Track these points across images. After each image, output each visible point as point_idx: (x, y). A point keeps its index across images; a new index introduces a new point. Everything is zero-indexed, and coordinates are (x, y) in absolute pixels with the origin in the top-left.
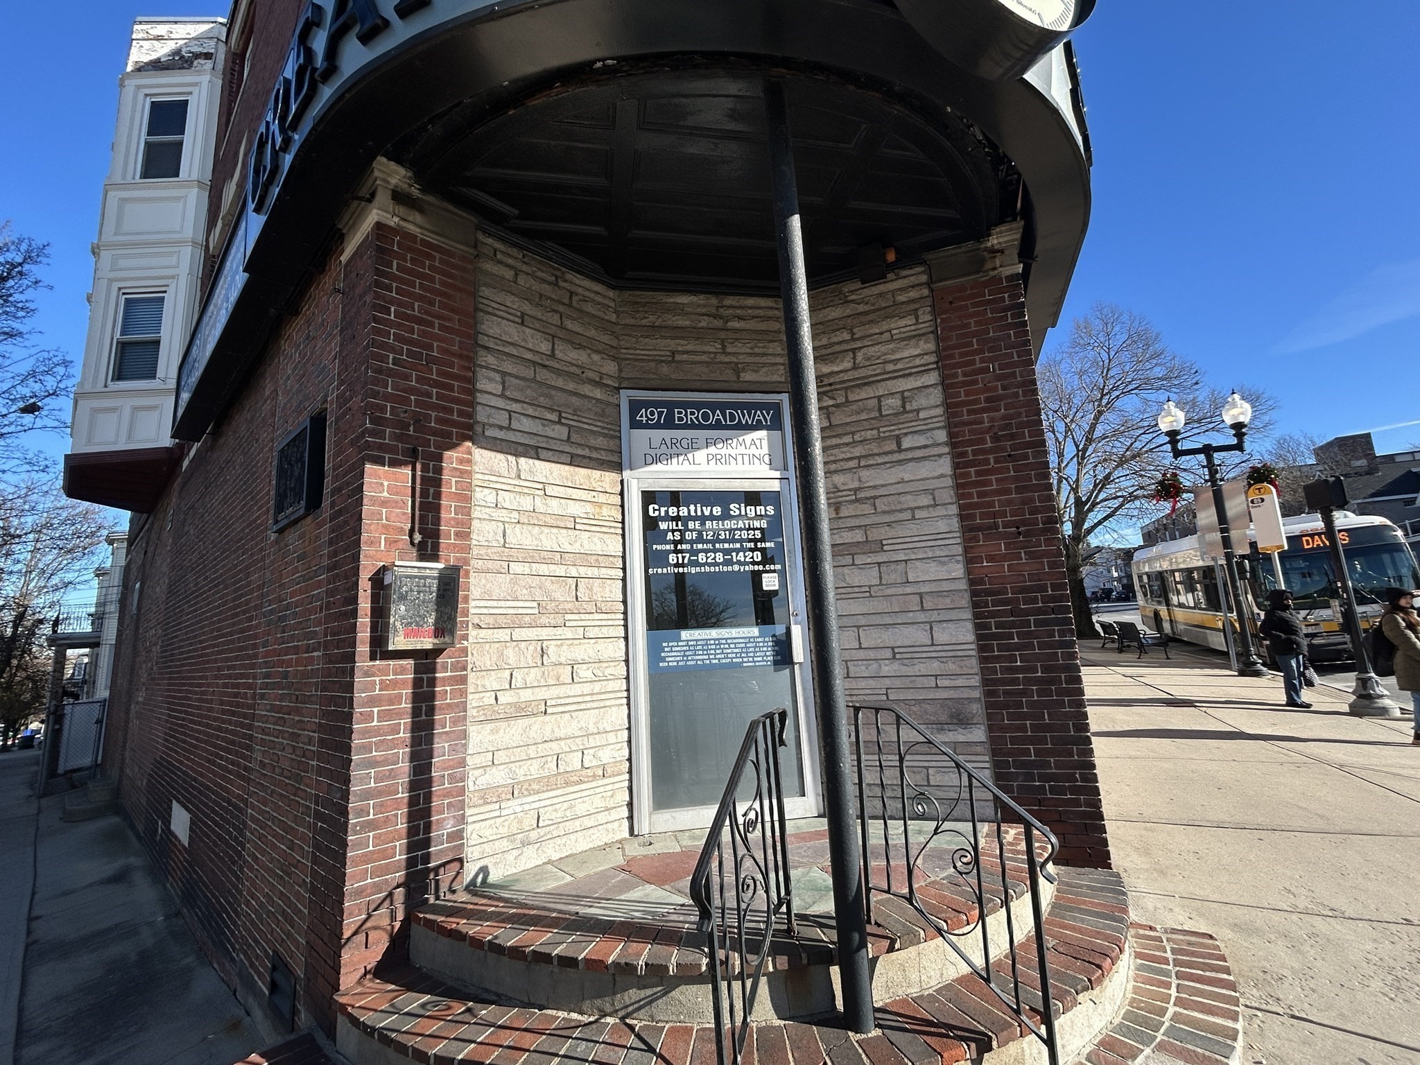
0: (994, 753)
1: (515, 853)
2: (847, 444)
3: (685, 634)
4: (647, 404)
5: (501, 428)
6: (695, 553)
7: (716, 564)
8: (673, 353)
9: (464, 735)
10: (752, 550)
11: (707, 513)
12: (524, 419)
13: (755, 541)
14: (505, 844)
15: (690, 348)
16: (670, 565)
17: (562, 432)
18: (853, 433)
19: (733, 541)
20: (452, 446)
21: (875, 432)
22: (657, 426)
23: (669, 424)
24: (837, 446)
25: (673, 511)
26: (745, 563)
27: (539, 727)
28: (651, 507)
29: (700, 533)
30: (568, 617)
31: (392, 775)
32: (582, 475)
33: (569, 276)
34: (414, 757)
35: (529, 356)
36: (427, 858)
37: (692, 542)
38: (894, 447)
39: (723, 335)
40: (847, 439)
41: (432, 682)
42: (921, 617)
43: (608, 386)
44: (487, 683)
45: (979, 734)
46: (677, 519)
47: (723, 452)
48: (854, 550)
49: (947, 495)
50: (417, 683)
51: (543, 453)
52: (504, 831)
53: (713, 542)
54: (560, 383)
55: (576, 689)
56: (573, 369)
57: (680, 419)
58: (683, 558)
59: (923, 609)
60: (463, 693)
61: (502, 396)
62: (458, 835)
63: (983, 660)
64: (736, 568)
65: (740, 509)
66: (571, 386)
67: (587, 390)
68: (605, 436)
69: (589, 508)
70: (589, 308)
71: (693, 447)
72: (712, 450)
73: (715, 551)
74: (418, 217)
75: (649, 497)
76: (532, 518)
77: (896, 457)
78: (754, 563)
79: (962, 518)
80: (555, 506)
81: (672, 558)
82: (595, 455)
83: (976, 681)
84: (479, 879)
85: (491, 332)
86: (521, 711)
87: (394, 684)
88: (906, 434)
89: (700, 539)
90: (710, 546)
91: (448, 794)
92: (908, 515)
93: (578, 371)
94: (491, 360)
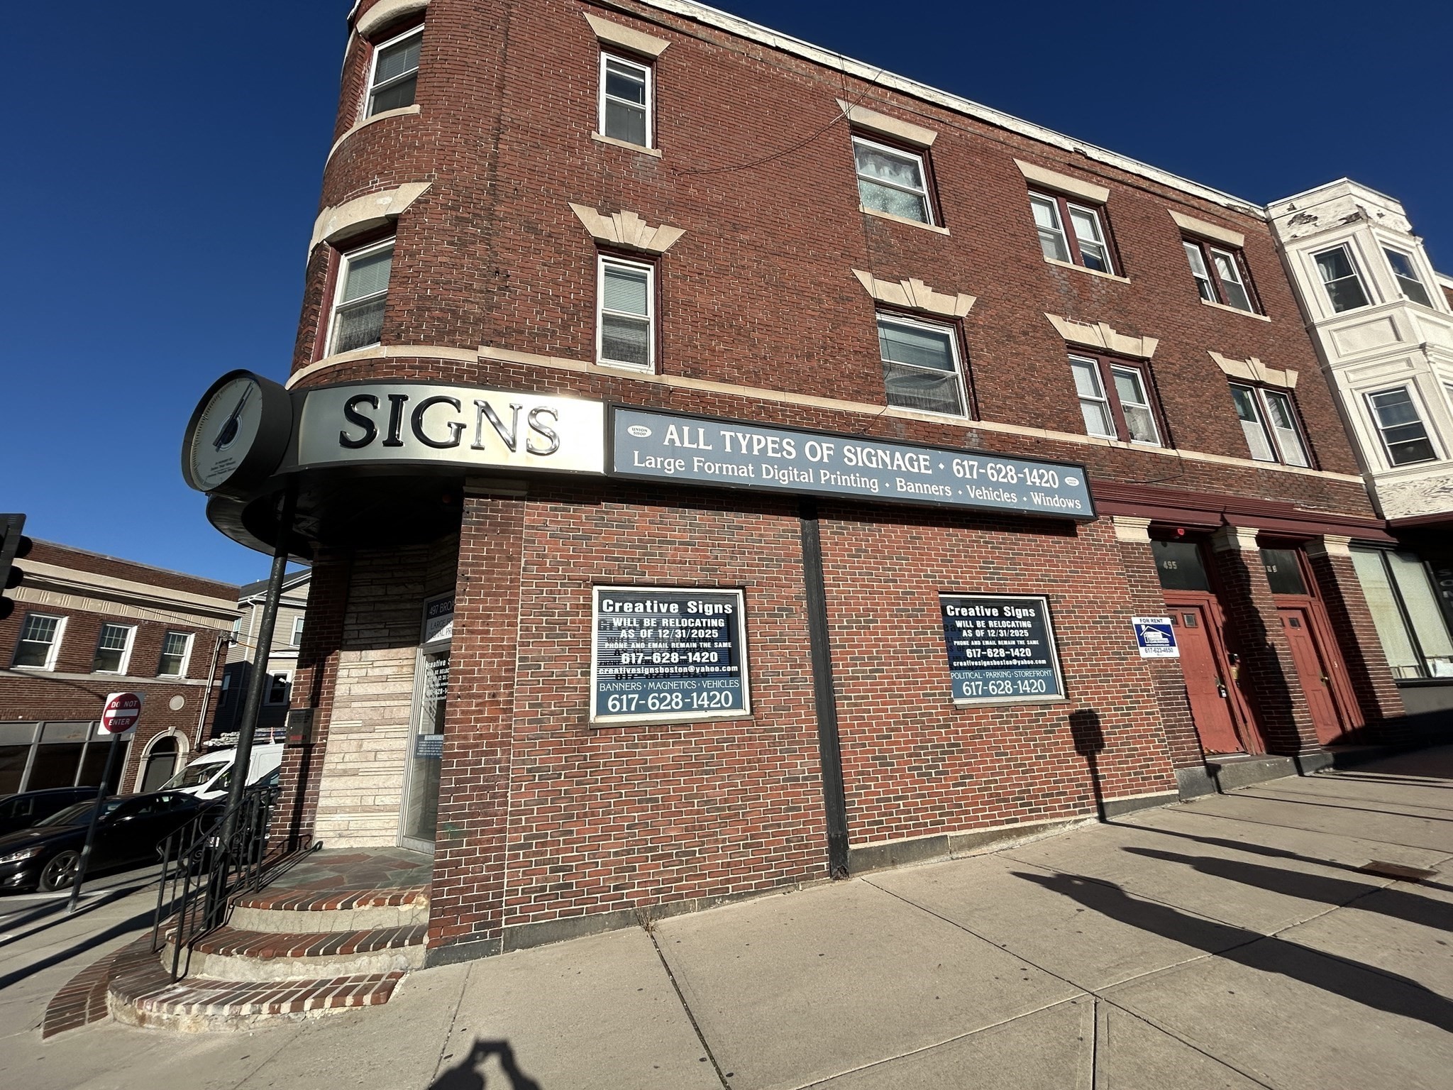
1: (336, 839)
5: (354, 639)
6: (434, 689)
7: (440, 695)
11: (441, 665)
12: (365, 632)
14: (331, 834)
17: (386, 632)
20: (330, 654)
22: (435, 616)
23: (439, 613)
27: (351, 782)
30: (376, 727)
32: (393, 652)
34: (298, 788)
35: (372, 599)
36: (298, 832)
41: (310, 758)
43: (416, 599)
50: (303, 758)
51: (374, 646)
52: (331, 828)
53: (440, 682)
54: (387, 608)
55: (377, 764)
56: (396, 598)
57: (442, 609)
60: (322, 763)
61: (356, 624)
62: (311, 825)
66: (393, 607)
67: (402, 606)
68: (409, 628)
69: (395, 669)
70: (410, 560)
71: (444, 625)
72: (449, 625)
73: (440, 687)
76: (364, 680)
80: (377, 672)
82: (403, 640)
84: (318, 847)
86: (345, 773)
90: (439, 685)
91: (309, 806)
93: (399, 598)
94: (353, 608)
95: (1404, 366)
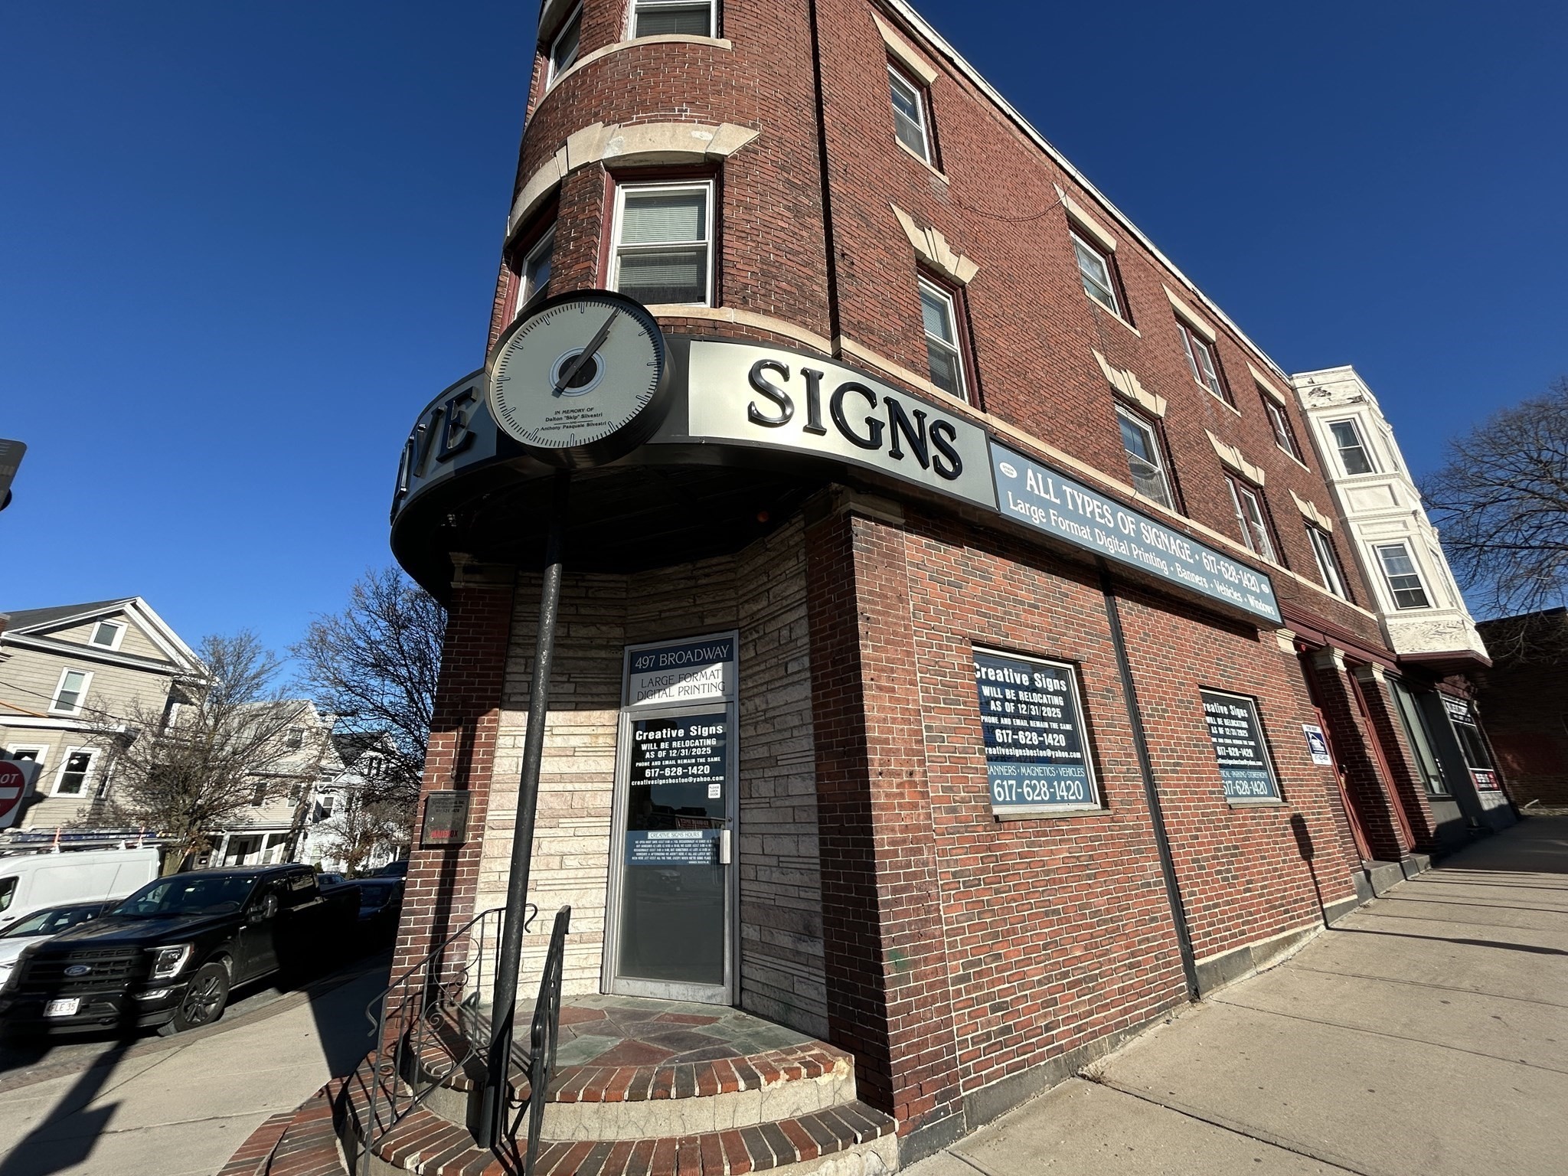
0: (828, 969)
2: (763, 671)
3: (651, 835)
4: (642, 654)
5: (522, 694)
6: (662, 768)
7: (677, 777)
8: (660, 612)
9: (473, 900)
10: (703, 764)
11: (674, 735)
13: (706, 756)
15: (671, 606)
16: (646, 778)
17: (571, 688)
18: (766, 661)
19: (690, 757)
20: (485, 713)
21: (776, 660)
22: (649, 670)
23: (657, 667)
24: (758, 673)
25: (652, 735)
26: (698, 776)
28: (638, 733)
29: (668, 751)
30: (561, 820)
31: (424, 921)
32: (583, 716)
33: (589, 577)
34: (437, 911)
36: (439, 979)
37: (662, 759)
38: (782, 672)
39: (694, 591)
40: (763, 667)
41: (455, 864)
42: (792, 829)
43: (614, 646)
44: (493, 866)
45: (818, 949)
46: (654, 741)
47: (690, 684)
48: (763, 764)
49: (808, 716)
50: (445, 865)
53: (676, 759)
54: (571, 654)
55: (563, 874)
56: (583, 642)
57: (663, 662)
58: (655, 772)
59: (794, 822)
60: (477, 873)
62: (460, 967)
63: (824, 875)
64: (690, 779)
65: (697, 730)
66: (580, 654)
67: (593, 654)
68: (605, 684)
69: (587, 739)
70: (602, 594)
71: (670, 683)
72: (683, 684)
73: (677, 766)
74: (478, 577)
75: (636, 725)
77: (785, 681)
78: (704, 775)
79: (817, 737)
80: (559, 741)
81: (648, 773)
82: (596, 699)
83: (818, 896)
84: (473, 1000)
85: (521, 633)
87: (432, 864)
88: (790, 661)
89: (667, 757)
90: (674, 762)
91: (457, 938)
92: (787, 734)
93: (587, 642)
94: (519, 651)
95: (1401, 526)
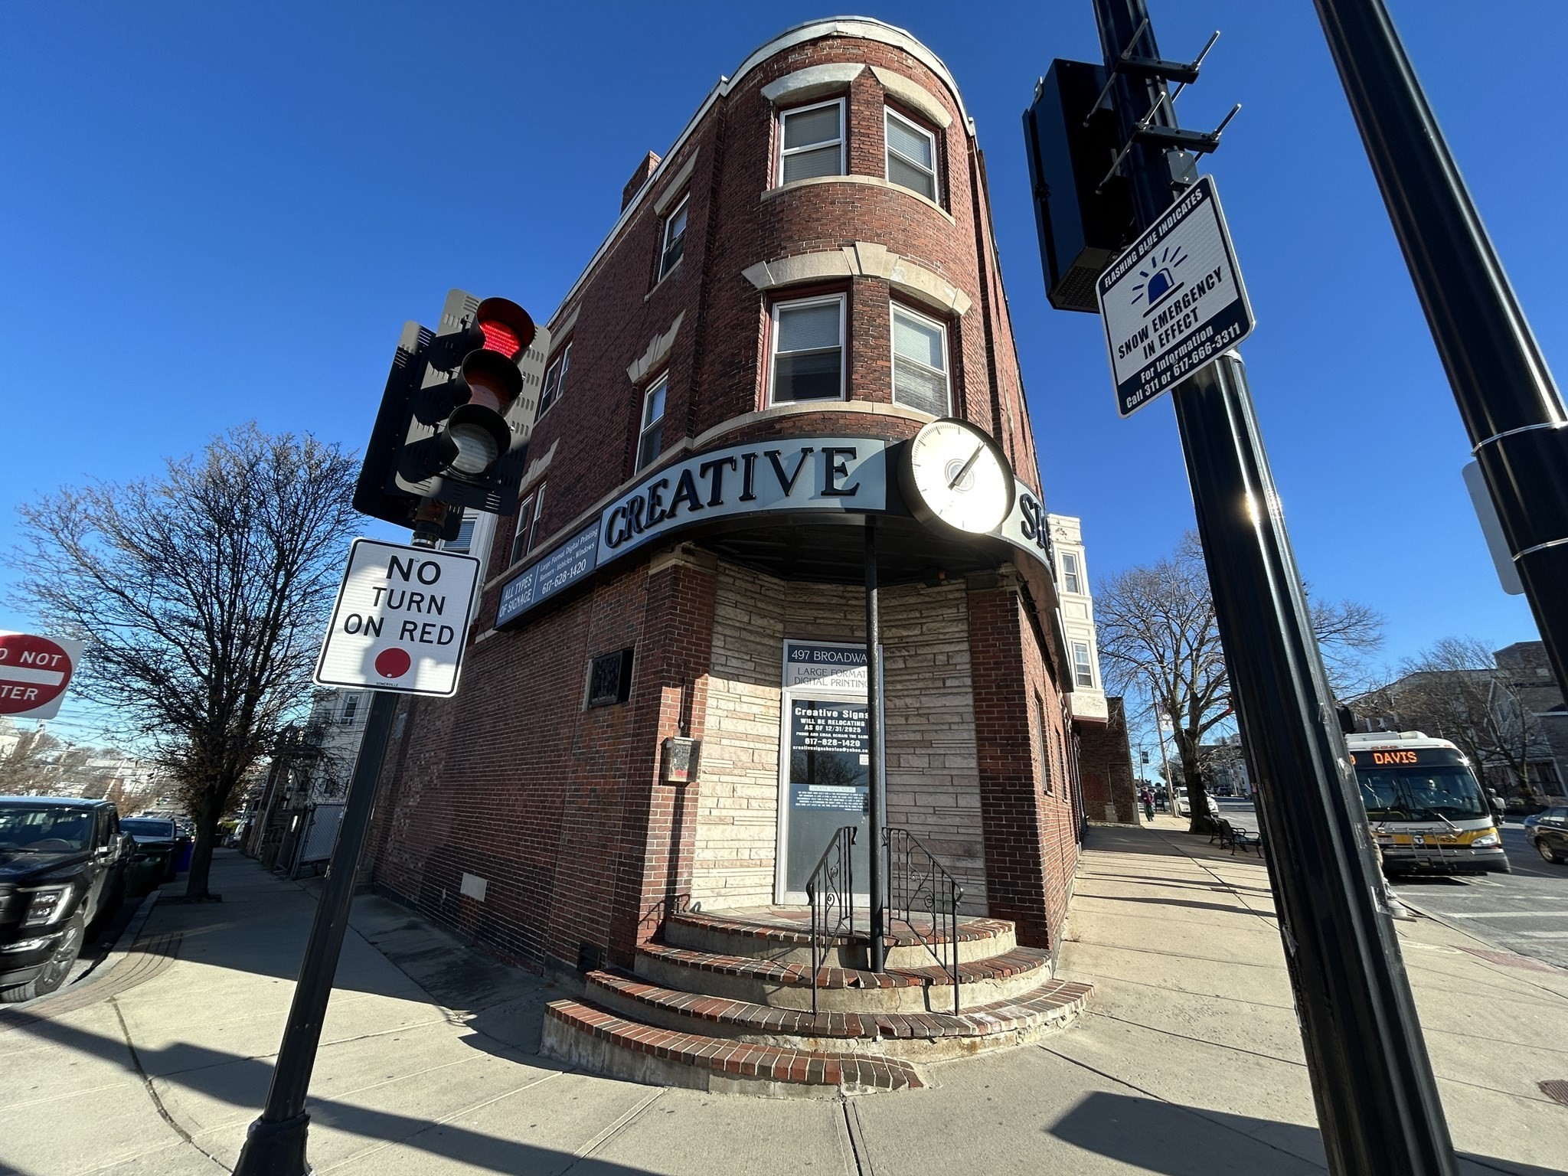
0: (988, 875)
1: (714, 899)
2: (915, 680)
3: (812, 787)
4: (798, 648)
5: (722, 665)
6: (820, 738)
7: (832, 746)
8: (816, 618)
9: (695, 830)
10: (855, 740)
11: (829, 715)
12: (733, 660)
13: (857, 734)
14: (708, 893)
15: (825, 615)
16: (806, 745)
17: (751, 666)
18: (918, 674)
19: (844, 733)
20: (699, 676)
21: (931, 674)
22: (804, 661)
23: (811, 660)
24: (909, 680)
25: (809, 713)
26: (850, 747)
27: (730, 832)
28: (797, 709)
29: (824, 726)
30: (748, 771)
31: (663, 844)
32: (760, 690)
33: (760, 577)
34: (673, 837)
35: (738, 624)
36: (674, 891)
37: (819, 732)
38: (941, 685)
39: (845, 608)
40: (915, 677)
41: (683, 799)
42: (951, 789)
43: (777, 637)
44: (706, 802)
45: (980, 864)
46: (812, 717)
47: (842, 678)
48: (915, 745)
49: (970, 717)
50: (677, 799)
51: (741, 678)
52: (709, 885)
53: (832, 733)
54: (752, 638)
55: (750, 813)
56: (759, 630)
57: (817, 657)
58: (814, 741)
59: (952, 785)
60: (696, 807)
61: (724, 648)
62: (688, 882)
63: (985, 819)
64: (844, 749)
65: (849, 714)
66: (758, 639)
67: (766, 641)
68: (774, 667)
69: (763, 709)
70: (770, 593)
71: (823, 675)
72: (835, 677)
73: (832, 738)
74: (691, 559)
75: (795, 703)
76: (733, 715)
77: (942, 691)
78: (855, 748)
79: (978, 732)
80: (745, 708)
81: (807, 741)
82: (768, 678)
83: (980, 831)
84: (696, 908)
85: (721, 614)
86: (721, 821)
87: (667, 798)
88: (948, 678)
89: (824, 731)
90: (830, 735)
91: (685, 859)
92: (946, 727)
93: (761, 630)
94: (720, 629)
